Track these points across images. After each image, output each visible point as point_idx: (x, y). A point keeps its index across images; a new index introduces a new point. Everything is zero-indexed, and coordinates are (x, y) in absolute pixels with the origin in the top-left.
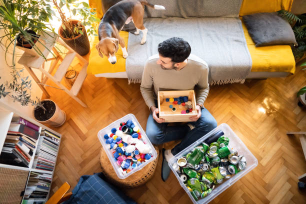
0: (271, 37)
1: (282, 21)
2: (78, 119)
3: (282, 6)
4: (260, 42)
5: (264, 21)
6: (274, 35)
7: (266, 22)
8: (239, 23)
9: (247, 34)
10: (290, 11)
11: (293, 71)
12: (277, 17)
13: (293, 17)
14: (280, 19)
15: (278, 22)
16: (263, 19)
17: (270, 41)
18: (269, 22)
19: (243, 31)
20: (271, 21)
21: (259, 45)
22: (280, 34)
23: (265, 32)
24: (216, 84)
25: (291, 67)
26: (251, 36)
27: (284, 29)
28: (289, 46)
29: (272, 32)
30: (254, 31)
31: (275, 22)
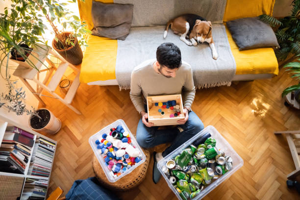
0: (254, 41)
1: (264, 25)
2: (72, 126)
3: (263, 11)
4: (243, 46)
5: (246, 26)
6: (256, 39)
7: (249, 26)
8: (223, 28)
9: (231, 39)
11: (276, 72)
12: (258, 21)
13: (274, 21)
14: (262, 23)
15: (260, 26)
16: (245, 24)
19: (227, 36)
20: (253, 26)
21: (243, 48)
22: (261, 37)
23: (248, 36)
24: (204, 88)
25: (274, 69)
26: (235, 40)
27: (266, 33)
28: (271, 49)
29: (254, 36)
30: (237, 35)
31: (258, 26)
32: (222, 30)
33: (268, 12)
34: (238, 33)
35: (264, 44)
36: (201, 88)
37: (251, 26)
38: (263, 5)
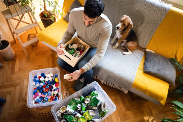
0: (156, 70)
1: (170, 65)
3: (176, 57)
4: (147, 69)
5: (157, 59)
6: (159, 70)
7: (159, 60)
8: (142, 54)
9: (143, 62)
10: (181, 63)
12: (168, 61)
14: (170, 63)
15: (167, 64)
16: (158, 58)
17: (154, 73)
18: (161, 62)
19: (141, 59)
20: (162, 61)
21: (146, 72)
22: (164, 71)
23: (154, 66)
26: (144, 64)
27: (169, 70)
28: (168, 84)
29: (159, 68)
30: (147, 61)
31: (165, 64)
32: (140, 54)
33: (179, 59)
34: (149, 61)
35: (163, 77)
36: (107, 84)
37: (161, 61)
38: (177, 52)
